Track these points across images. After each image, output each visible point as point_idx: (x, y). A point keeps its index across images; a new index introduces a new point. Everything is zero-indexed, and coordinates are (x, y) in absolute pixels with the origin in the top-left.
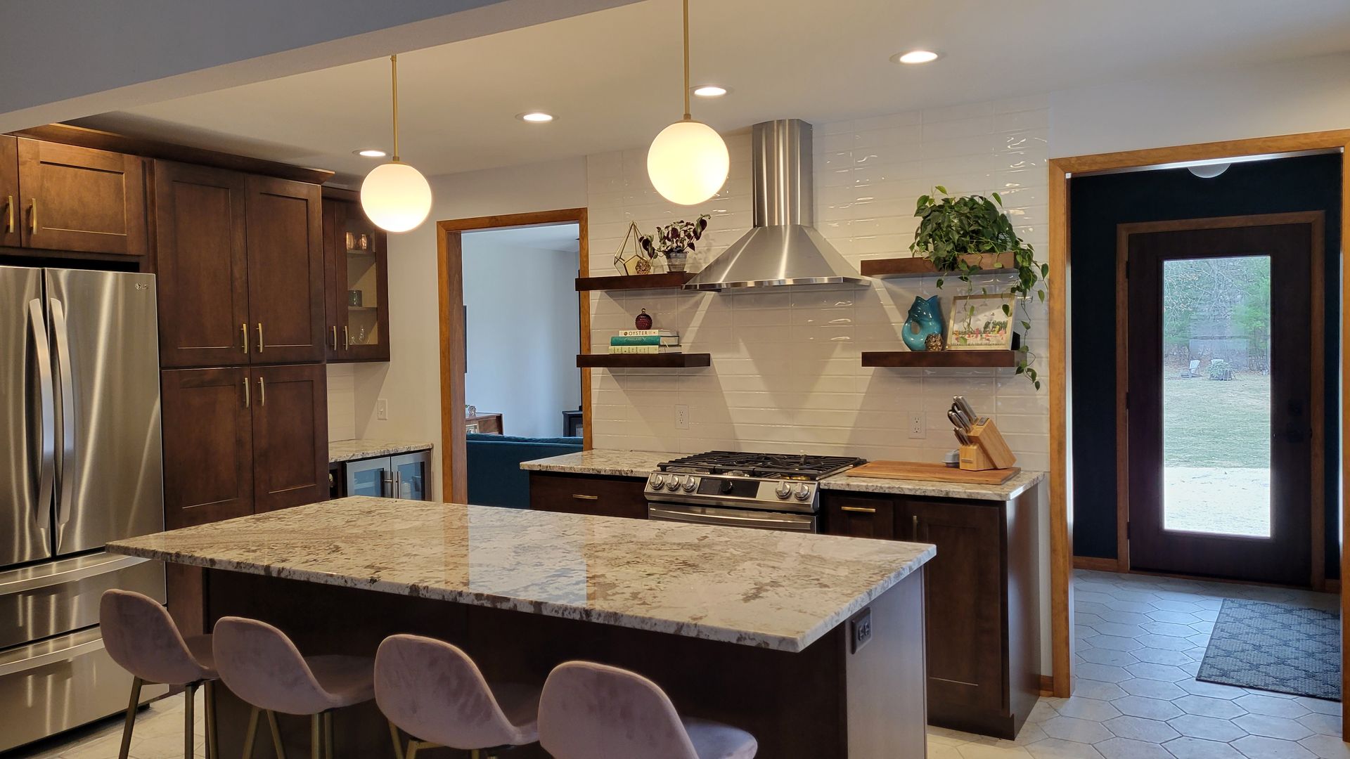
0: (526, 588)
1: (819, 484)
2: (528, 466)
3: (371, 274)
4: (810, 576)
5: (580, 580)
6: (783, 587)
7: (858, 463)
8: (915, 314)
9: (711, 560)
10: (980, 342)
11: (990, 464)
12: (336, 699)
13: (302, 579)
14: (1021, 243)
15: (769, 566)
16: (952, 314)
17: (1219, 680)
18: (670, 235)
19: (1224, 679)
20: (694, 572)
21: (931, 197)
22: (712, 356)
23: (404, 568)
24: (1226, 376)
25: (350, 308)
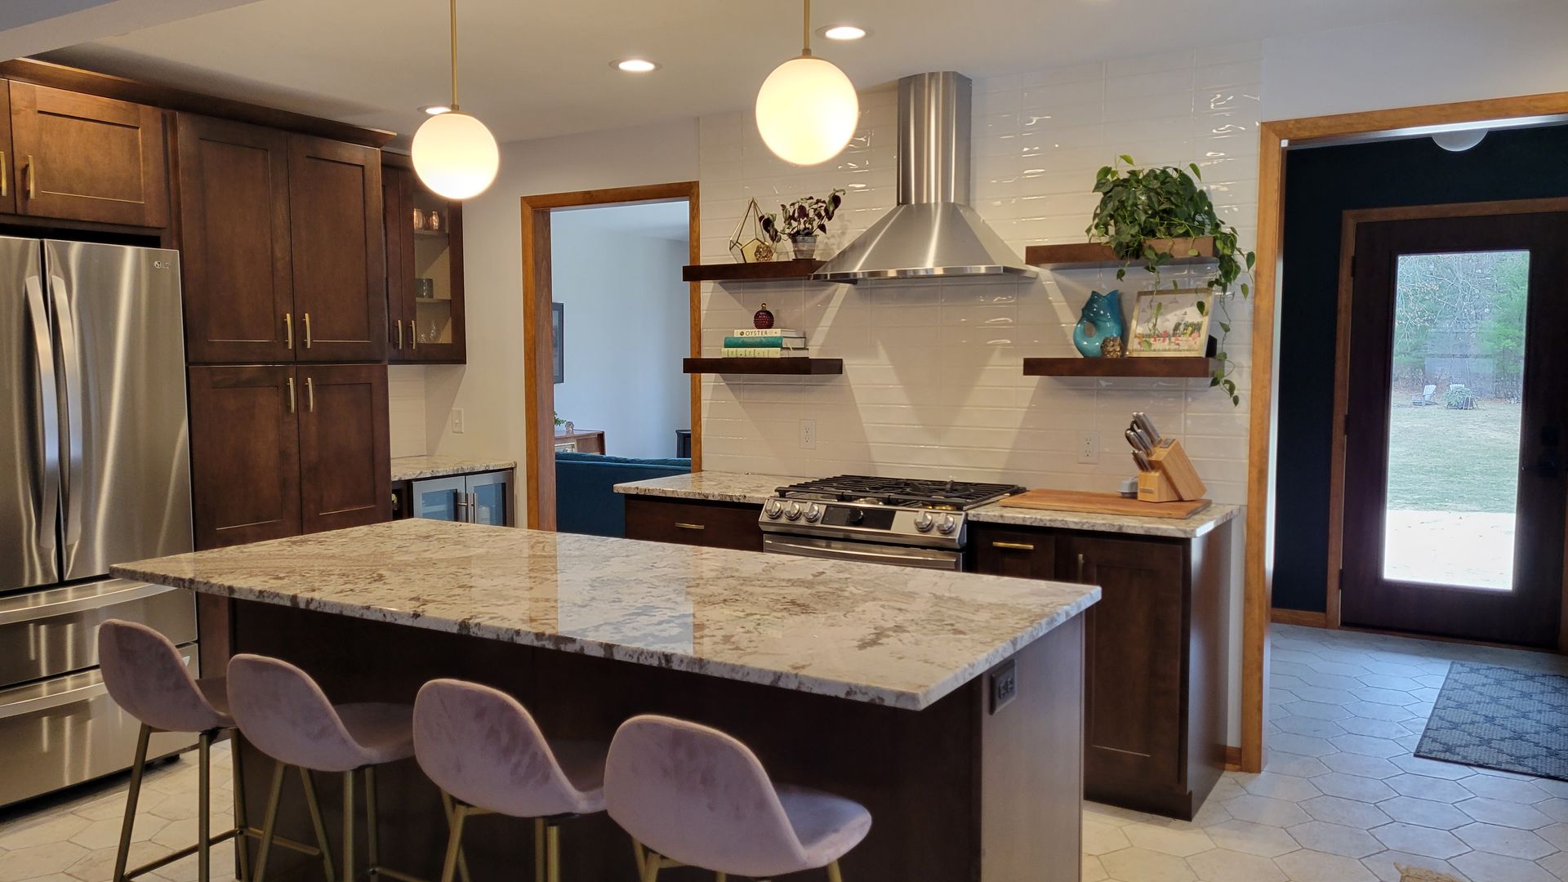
0: (597, 628)
1: (967, 515)
2: (624, 489)
3: (445, 258)
4: (943, 621)
5: (663, 619)
6: (908, 632)
7: (1015, 491)
8: (1090, 314)
9: (825, 599)
10: (1167, 348)
11: (1174, 494)
12: (372, 754)
13: (334, 612)
14: (1222, 225)
15: (894, 608)
16: (1136, 313)
17: (1442, 756)
18: (796, 215)
19: (1448, 756)
20: (803, 613)
21: (1113, 169)
22: (845, 362)
23: (455, 602)
24: (1466, 405)
25: (418, 299)
